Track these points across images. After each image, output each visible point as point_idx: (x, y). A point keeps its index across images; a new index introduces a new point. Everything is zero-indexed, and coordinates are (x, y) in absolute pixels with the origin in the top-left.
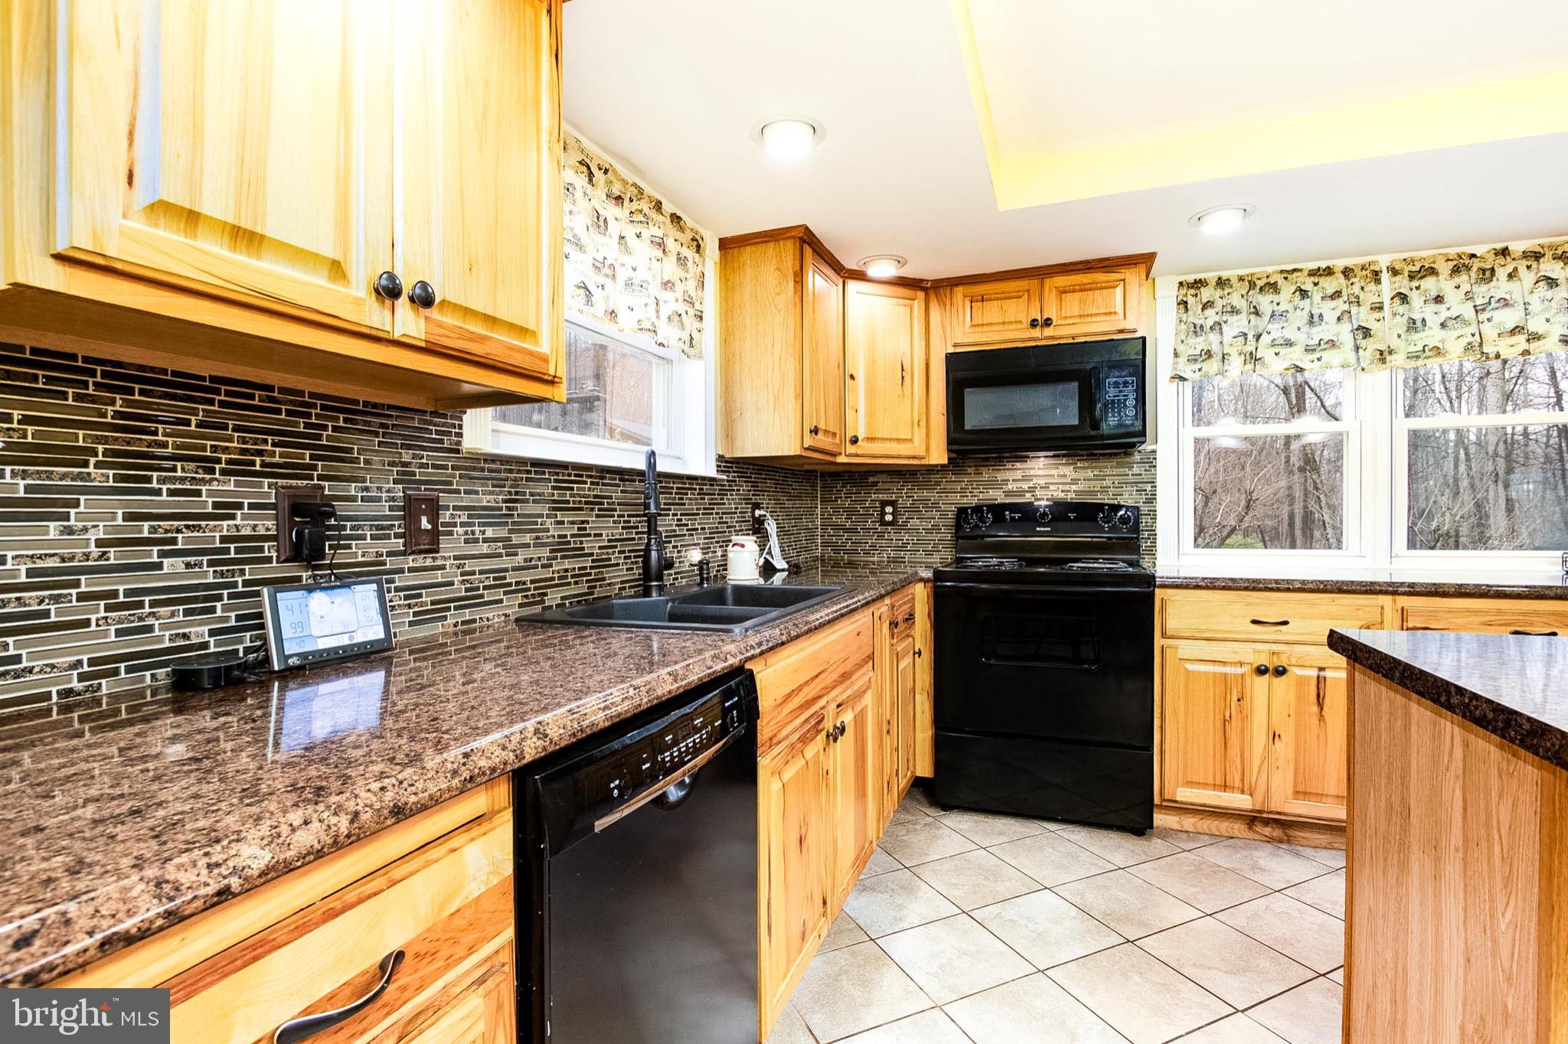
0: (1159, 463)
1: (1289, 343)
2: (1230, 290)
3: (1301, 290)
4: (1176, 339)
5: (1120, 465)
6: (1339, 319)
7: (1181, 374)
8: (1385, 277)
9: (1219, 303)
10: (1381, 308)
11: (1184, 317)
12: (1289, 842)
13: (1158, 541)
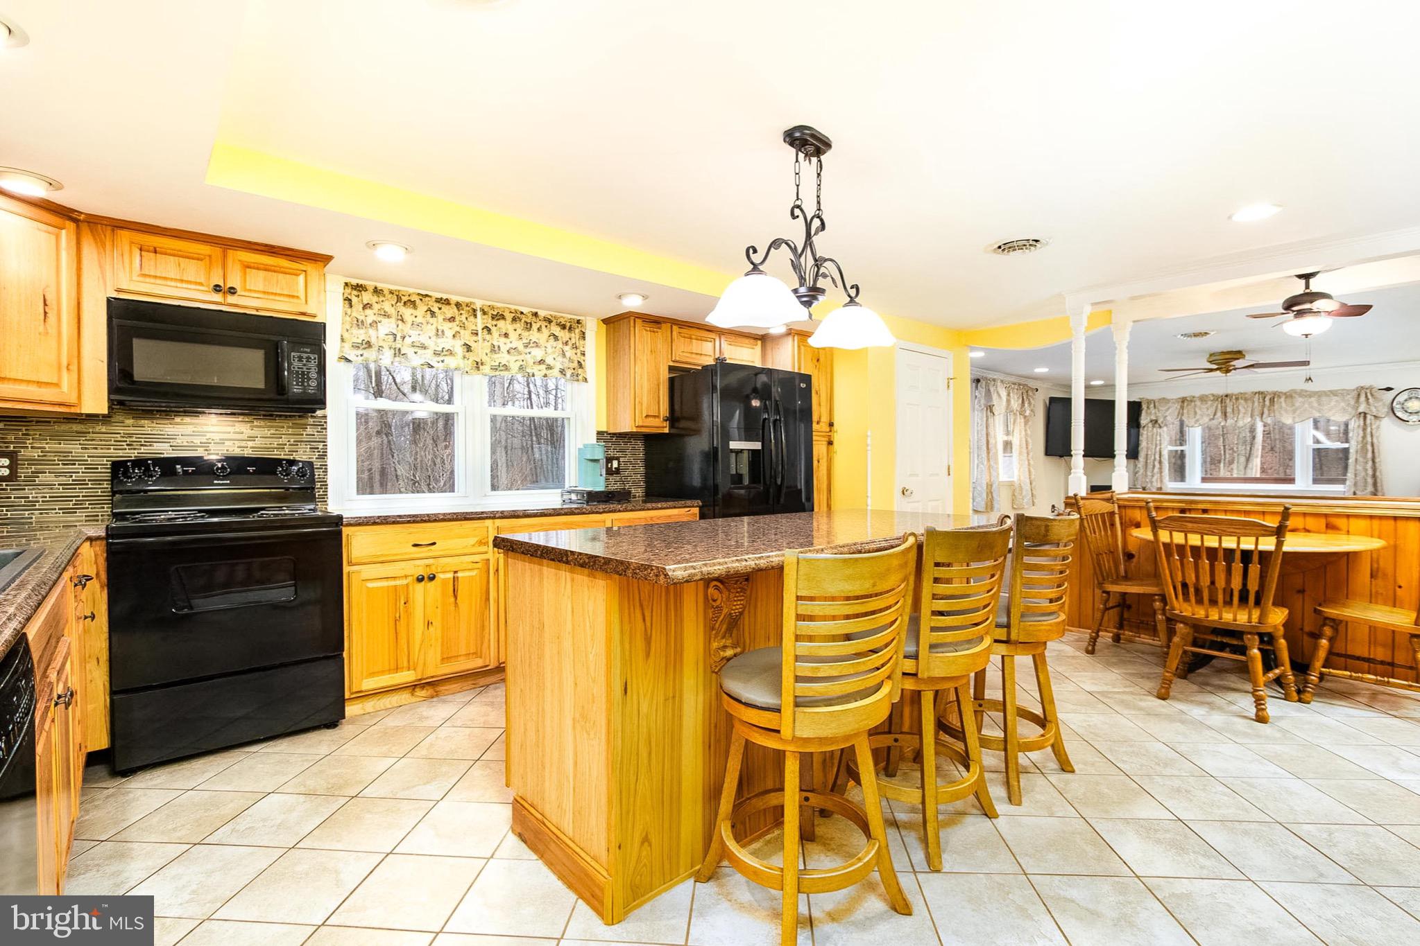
0: (329, 426)
1: (424, 347)
2: (383, 299)
3: (431, 311)
4: (342, 328)
5: (295, 426)
6: (454, 336)
7: (347, 356)
8: (479, 313)
9: (376, 307)
10: (477, 334)
11: (349, 311)
12: (437, 696)
13: (329, 490)
